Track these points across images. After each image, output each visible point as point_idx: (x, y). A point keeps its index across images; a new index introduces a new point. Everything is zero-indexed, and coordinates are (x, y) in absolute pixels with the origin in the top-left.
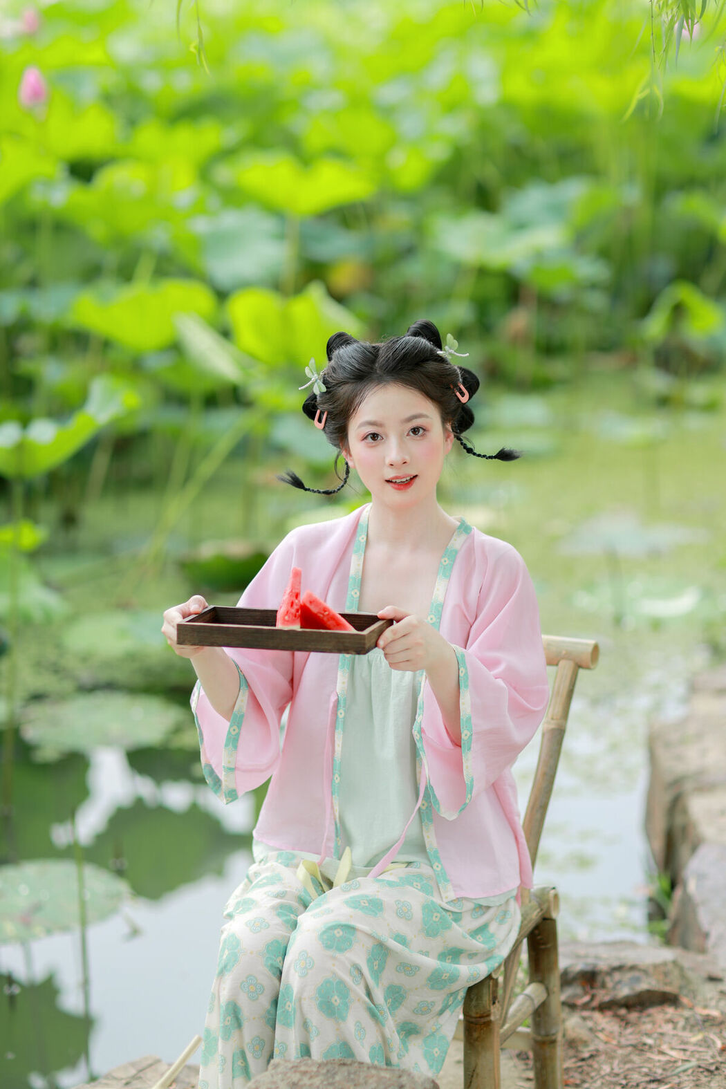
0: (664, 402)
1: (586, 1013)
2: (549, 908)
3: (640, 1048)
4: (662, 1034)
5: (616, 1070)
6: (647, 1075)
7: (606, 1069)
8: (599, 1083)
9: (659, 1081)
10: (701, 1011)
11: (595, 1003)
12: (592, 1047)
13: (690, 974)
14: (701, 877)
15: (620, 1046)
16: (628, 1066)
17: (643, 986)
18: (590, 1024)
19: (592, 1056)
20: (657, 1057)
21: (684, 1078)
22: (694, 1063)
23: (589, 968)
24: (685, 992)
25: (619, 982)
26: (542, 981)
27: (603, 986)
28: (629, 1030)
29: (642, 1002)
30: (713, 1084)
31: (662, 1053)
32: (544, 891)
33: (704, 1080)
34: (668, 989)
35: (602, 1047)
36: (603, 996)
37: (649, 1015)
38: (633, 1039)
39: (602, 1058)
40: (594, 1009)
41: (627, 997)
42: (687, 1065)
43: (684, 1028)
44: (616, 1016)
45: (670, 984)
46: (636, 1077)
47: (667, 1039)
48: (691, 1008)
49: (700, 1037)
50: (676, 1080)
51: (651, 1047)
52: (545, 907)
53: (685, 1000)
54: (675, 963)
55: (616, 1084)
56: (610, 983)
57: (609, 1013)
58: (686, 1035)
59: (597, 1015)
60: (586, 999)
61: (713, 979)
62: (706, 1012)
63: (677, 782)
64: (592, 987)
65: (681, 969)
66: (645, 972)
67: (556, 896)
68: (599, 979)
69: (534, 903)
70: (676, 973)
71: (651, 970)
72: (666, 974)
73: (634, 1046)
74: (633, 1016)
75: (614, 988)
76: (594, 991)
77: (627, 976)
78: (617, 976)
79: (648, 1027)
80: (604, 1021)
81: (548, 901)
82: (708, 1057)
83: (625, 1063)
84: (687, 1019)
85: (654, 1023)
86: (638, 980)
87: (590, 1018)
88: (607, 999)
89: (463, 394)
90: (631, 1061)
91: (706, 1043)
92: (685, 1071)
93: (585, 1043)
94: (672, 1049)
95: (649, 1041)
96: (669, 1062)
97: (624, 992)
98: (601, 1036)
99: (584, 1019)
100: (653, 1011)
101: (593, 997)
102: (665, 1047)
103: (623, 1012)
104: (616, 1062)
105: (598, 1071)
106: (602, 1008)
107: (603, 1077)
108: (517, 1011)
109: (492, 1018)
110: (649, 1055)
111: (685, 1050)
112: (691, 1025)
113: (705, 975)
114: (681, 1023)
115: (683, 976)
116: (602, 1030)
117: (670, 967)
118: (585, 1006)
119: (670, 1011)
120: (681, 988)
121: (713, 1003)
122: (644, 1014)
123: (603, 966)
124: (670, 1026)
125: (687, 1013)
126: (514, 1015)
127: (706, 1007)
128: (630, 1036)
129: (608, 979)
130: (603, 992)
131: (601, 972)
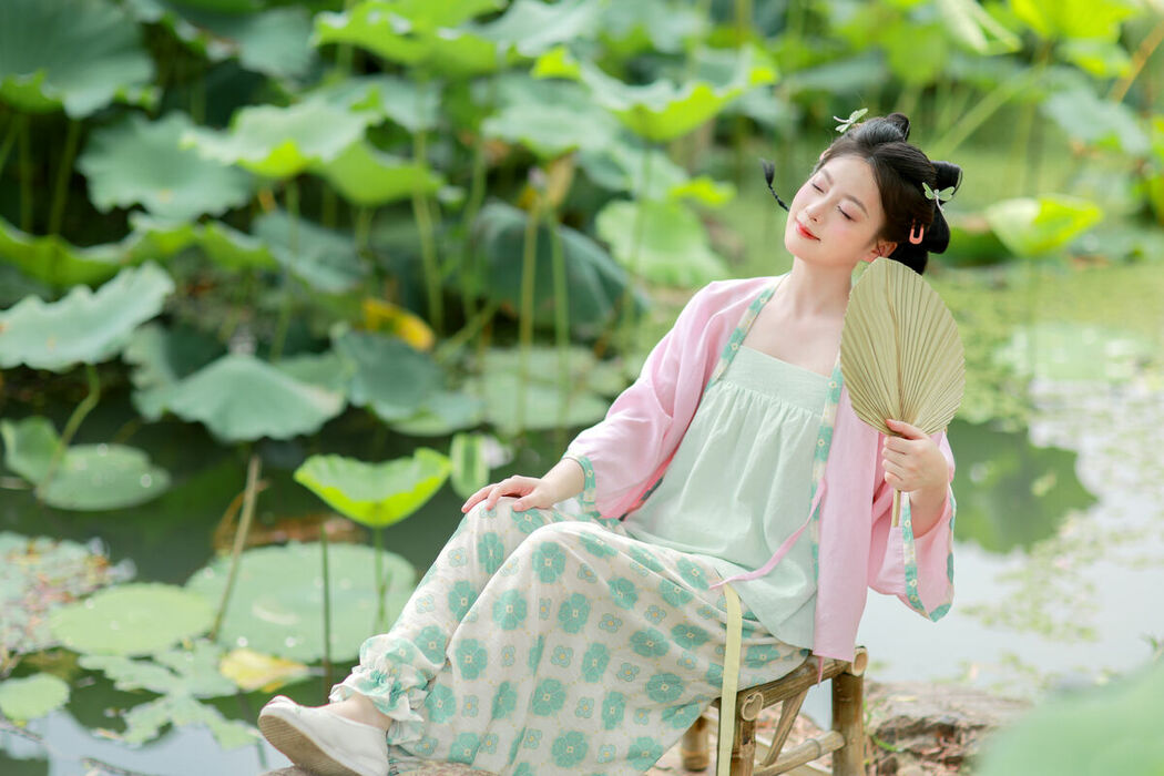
1: (929, 764)
11: (943, 756)
23: (948, 722)
25: (973, 741)
26: (839, 731)
27: (958, 742)
36: (953, 751)
40: (939, 761)
56: (964, 740)
59: (939, 768)
60: (936, 750)
64: (946, 740)
68: (957, 734)
75: (966, 746)
76: (947, 745)
77: (983, 736)
78: (974, 734)
87: (931, 769)
88: (955, 754)
89: (916, 235)
99: (926, 769)
101: (943, 749)
106: (948, 762)
118: (931, 757)
123: (963, 722)
129: (964, 736)
130: (956, 746)
131: (958, 728)
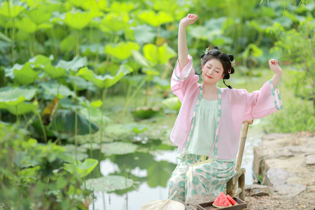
0: (248, 74)
2: (244, 172)
3: (261, 203)
4: (266, 201)
5: (256, 207)
6: (263, 208)
7: (254, 207)
8: (253, 209)
9: (266, 209)
10: (273, 197)
11: (250, 195)
12: (250, 203)
13: (271, 191)
14: (270, 174)
15: (256, 203)
16: (259, 206)
17: (261, 192)
18: (250, 199)
19: (251, 205)
20: (265, 205)
21: (271, 208)
22: (273, 206)
23: (249, 188)
24: (270, 193)
25: (256, 191)
26: (241, 188)
27: (252, 192)
28: (258, 200)
29: (261, 195)
30: (278, 209)
31: (266, 204)
32: (243, 169)
33: (276, 208)
34: (266, 193)
35: (252, 203)
36: (252, 194)
37: (262, 198)
38: (259, 202)
39: (253, 205)
40: (250, 196)
41: (258, 194)
42: (272, 206)
43: (270, 200)
44: (255, 198)
45: (267, 191)
46: (261, 208)
47: (266, 202)
48: (272, 196)
49: (274, 201)
50: (270, 209)
51: (263, 203)
52: (243, 172)
53: (270, 195)
54: (267, 188)
55: (256, 209)
56: (253, 191)
57: (254, 197)
58: (271, 201)
59: (251, 197)
60: (249, 194)
61: (275, 191)
62: (275, 197)
63: (262, 157)
64: (250, 192)
65: (269, 189)
66: (261, 189)
67: (245, 170)
68: (251, 190)
69: (241, 171)
70: (268, 190)
71: (262, 189)
72: (266, 190)
73: (260, 203)
74: (259, 198)
75: (255, 192)
76: (250, 193)
77: (257, 190)
78: (255, 190)
79: (263, 200)
80: (253, 199)
81: (243, 171)
82: (276, 205)
83: (258, 206)
84: (271, 198)
85: (264, 199)
86: (260, 191)
87: (250, 198)
88: (253, 194)
89: (230, 72)
90: (259, 205)
91: (275, 202)
92: (272, 207)
93: (249, 202)
94: (268, 203)
95: (263, 202)
96: (267, 206)
97: (257, 193)
98: (252, 201)
99: (248, 198)
100: (263, 197)
101: (250, 194)
102: (266, 203)
103: (257, 197)
104: (256, 206)
105: (253, 207)
106: (252, 196)
107: (254, 208)
108: (237, 192)
109: (233, 192)
110: (263, 204)
111: (271, 204)
112: (272, 199)
113: (274, 191)
114: (270, 199)
115: (269, 190)
116: (252, 200)
117: (266, 188)
118: (248, 196)
119: (267, 197)
120: (269, 193)
121: (276, 196)
122: (261, 197)
123: (252, 188)
124: (267, 199)
125: (270, 197)
126: (236, 193)
127: (274, 196)
128: (258, 201)
129: (253, 190)
130: (252, 193)
131: (251, 189)
